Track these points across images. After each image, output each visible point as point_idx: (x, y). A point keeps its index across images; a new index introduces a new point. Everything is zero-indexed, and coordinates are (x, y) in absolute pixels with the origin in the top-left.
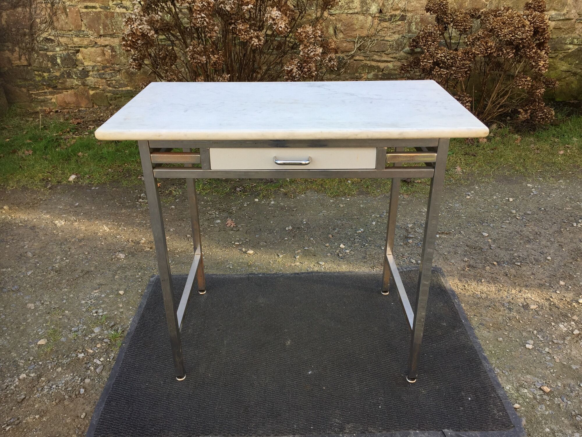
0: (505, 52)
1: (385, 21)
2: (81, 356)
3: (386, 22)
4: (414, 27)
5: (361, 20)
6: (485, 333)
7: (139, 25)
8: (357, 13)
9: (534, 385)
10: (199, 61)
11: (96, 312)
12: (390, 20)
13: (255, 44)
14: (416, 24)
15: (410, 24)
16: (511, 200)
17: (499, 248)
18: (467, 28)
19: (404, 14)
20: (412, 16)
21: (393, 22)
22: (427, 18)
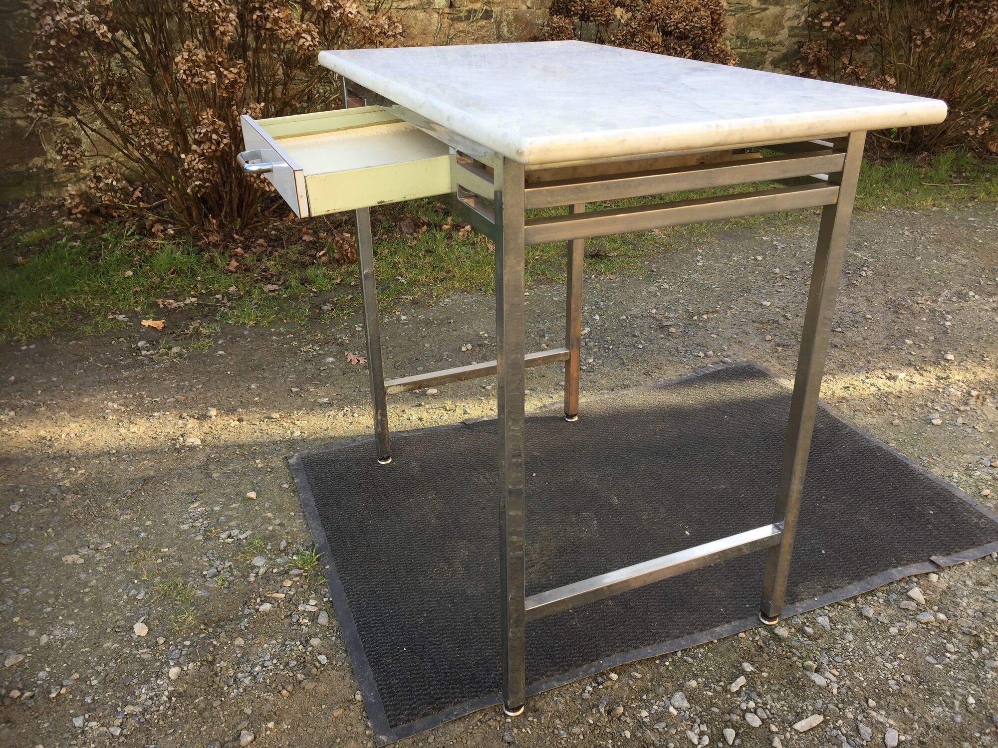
0: (679, 49)
1: (459, 19)
2: (267, 607)
3: (462, 21)
4: (506, 30)
5: (422, 20)
6: (869, 419)
7: (70, 15)
8: (414, 8)
9: (981, 463)
10: (205, 80)
11: (229, 536)
12: (468, 18)
13: (307, 44)
14: (508, 25)
15: (499, 24)
16: (760, 258)
17: (797, 316)
18: (610, 20)
19: (489, 9)
20: (501, 12)
21: (472, 22)
22: (523, 15)
